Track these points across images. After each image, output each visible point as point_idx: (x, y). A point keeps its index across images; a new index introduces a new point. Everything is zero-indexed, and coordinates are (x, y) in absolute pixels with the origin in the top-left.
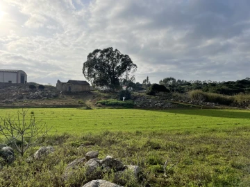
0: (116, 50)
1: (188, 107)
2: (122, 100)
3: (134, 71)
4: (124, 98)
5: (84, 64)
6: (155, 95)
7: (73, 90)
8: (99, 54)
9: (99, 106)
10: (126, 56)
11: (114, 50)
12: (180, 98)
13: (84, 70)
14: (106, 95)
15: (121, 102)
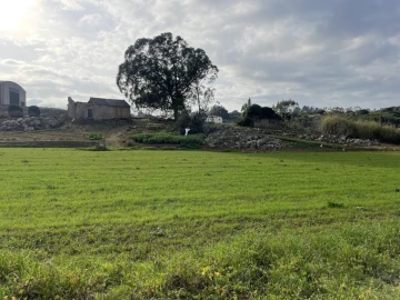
0: (179, 39)
1: (314, 147)
2: (183, 133)
3: (213, 78)
4: (187, 130)
5: (121, 67)
6: (252, 126)
7: (96, 116)
9: (130, 145)
10: (199, 51)
11: (174, 39)
13: (119, 79)
15: (180, 137)
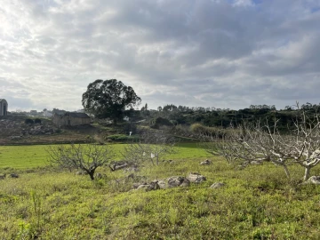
2: (128, 134)
4: (130, 133)
5: (84, 95)
6: (158, 129)
7: (72, 123)
8: (101, 84)
9: (110, 142)
11: (117, 82)
12: (183, 132)
13: (83, 101)
14: (111, 129)
15: (129, 137)
